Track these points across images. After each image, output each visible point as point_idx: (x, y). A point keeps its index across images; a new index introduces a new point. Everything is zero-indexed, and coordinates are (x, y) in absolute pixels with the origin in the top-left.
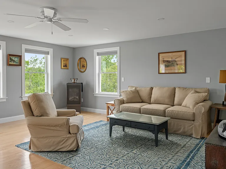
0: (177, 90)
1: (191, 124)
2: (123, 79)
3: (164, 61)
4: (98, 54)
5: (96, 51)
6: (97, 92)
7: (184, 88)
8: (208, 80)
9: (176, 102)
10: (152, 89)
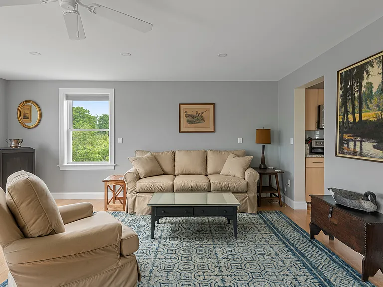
0: (209, 154)
1: (244, 197)
2: (120, 140)
3: (187, 115)
4: (68, 97)
5: (63, 91)
6: (65, 164)
7: (218, 152)
8: (240, 140)
9: (210, 171)
10: (174, 154)
